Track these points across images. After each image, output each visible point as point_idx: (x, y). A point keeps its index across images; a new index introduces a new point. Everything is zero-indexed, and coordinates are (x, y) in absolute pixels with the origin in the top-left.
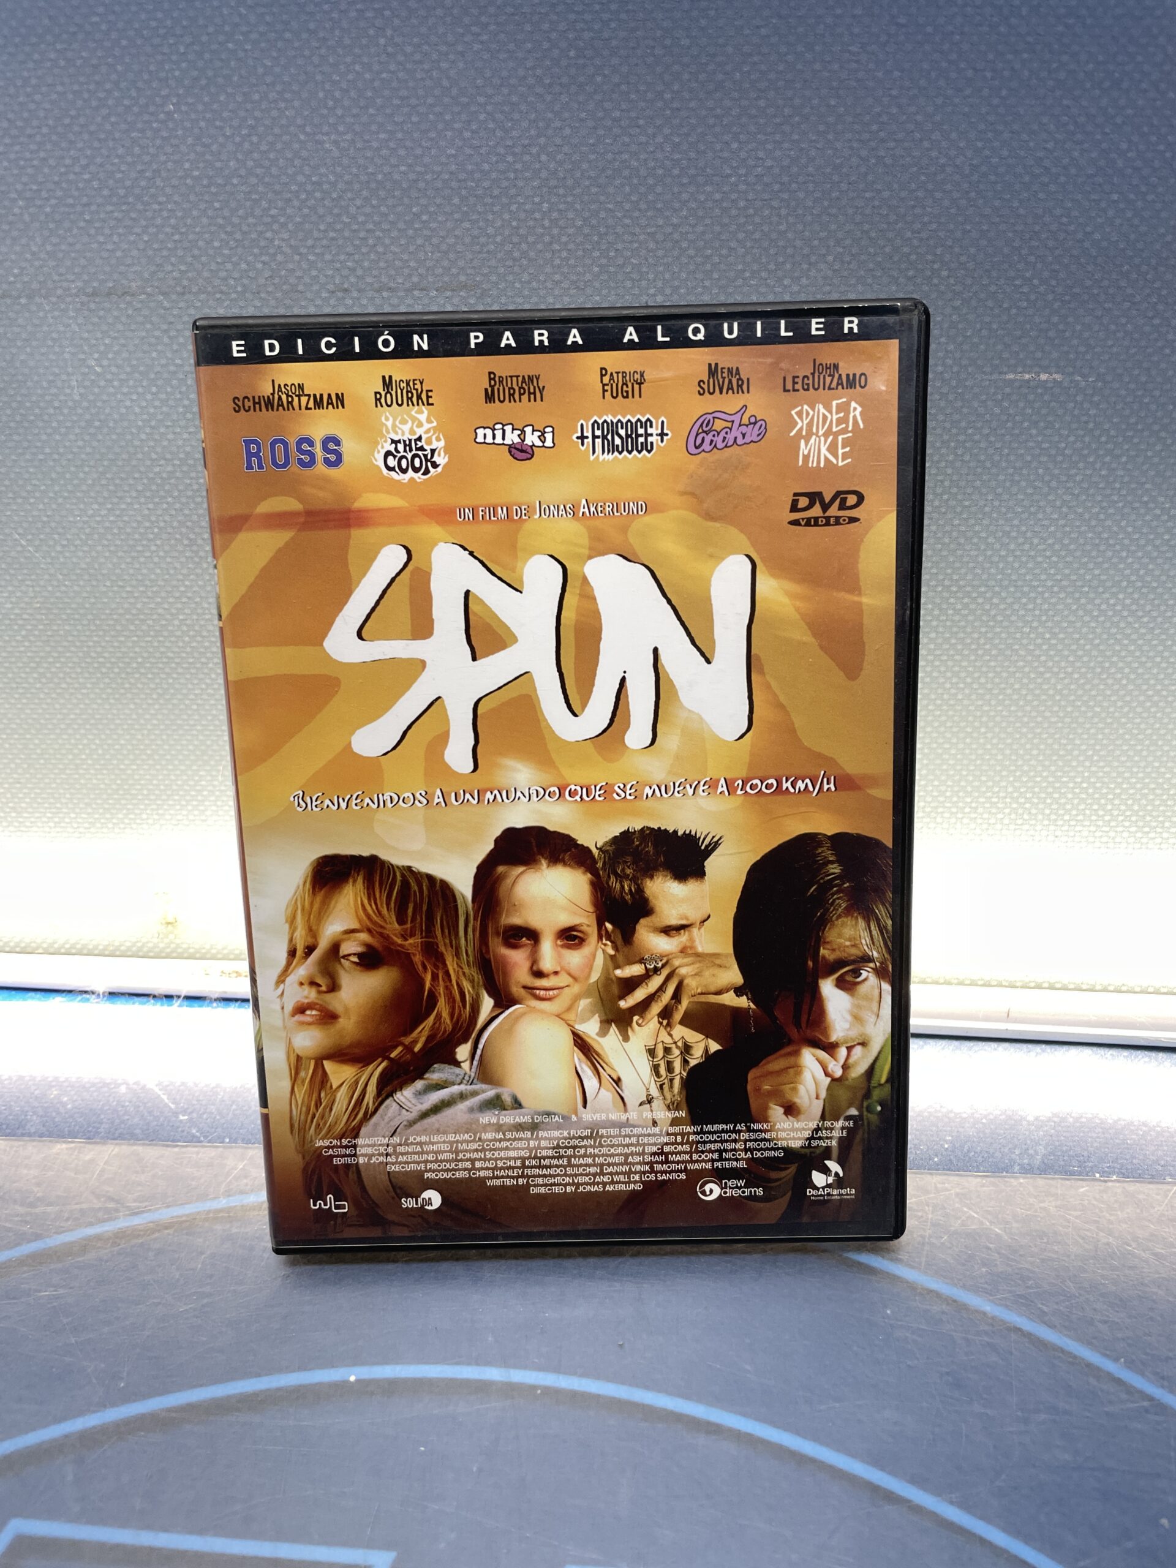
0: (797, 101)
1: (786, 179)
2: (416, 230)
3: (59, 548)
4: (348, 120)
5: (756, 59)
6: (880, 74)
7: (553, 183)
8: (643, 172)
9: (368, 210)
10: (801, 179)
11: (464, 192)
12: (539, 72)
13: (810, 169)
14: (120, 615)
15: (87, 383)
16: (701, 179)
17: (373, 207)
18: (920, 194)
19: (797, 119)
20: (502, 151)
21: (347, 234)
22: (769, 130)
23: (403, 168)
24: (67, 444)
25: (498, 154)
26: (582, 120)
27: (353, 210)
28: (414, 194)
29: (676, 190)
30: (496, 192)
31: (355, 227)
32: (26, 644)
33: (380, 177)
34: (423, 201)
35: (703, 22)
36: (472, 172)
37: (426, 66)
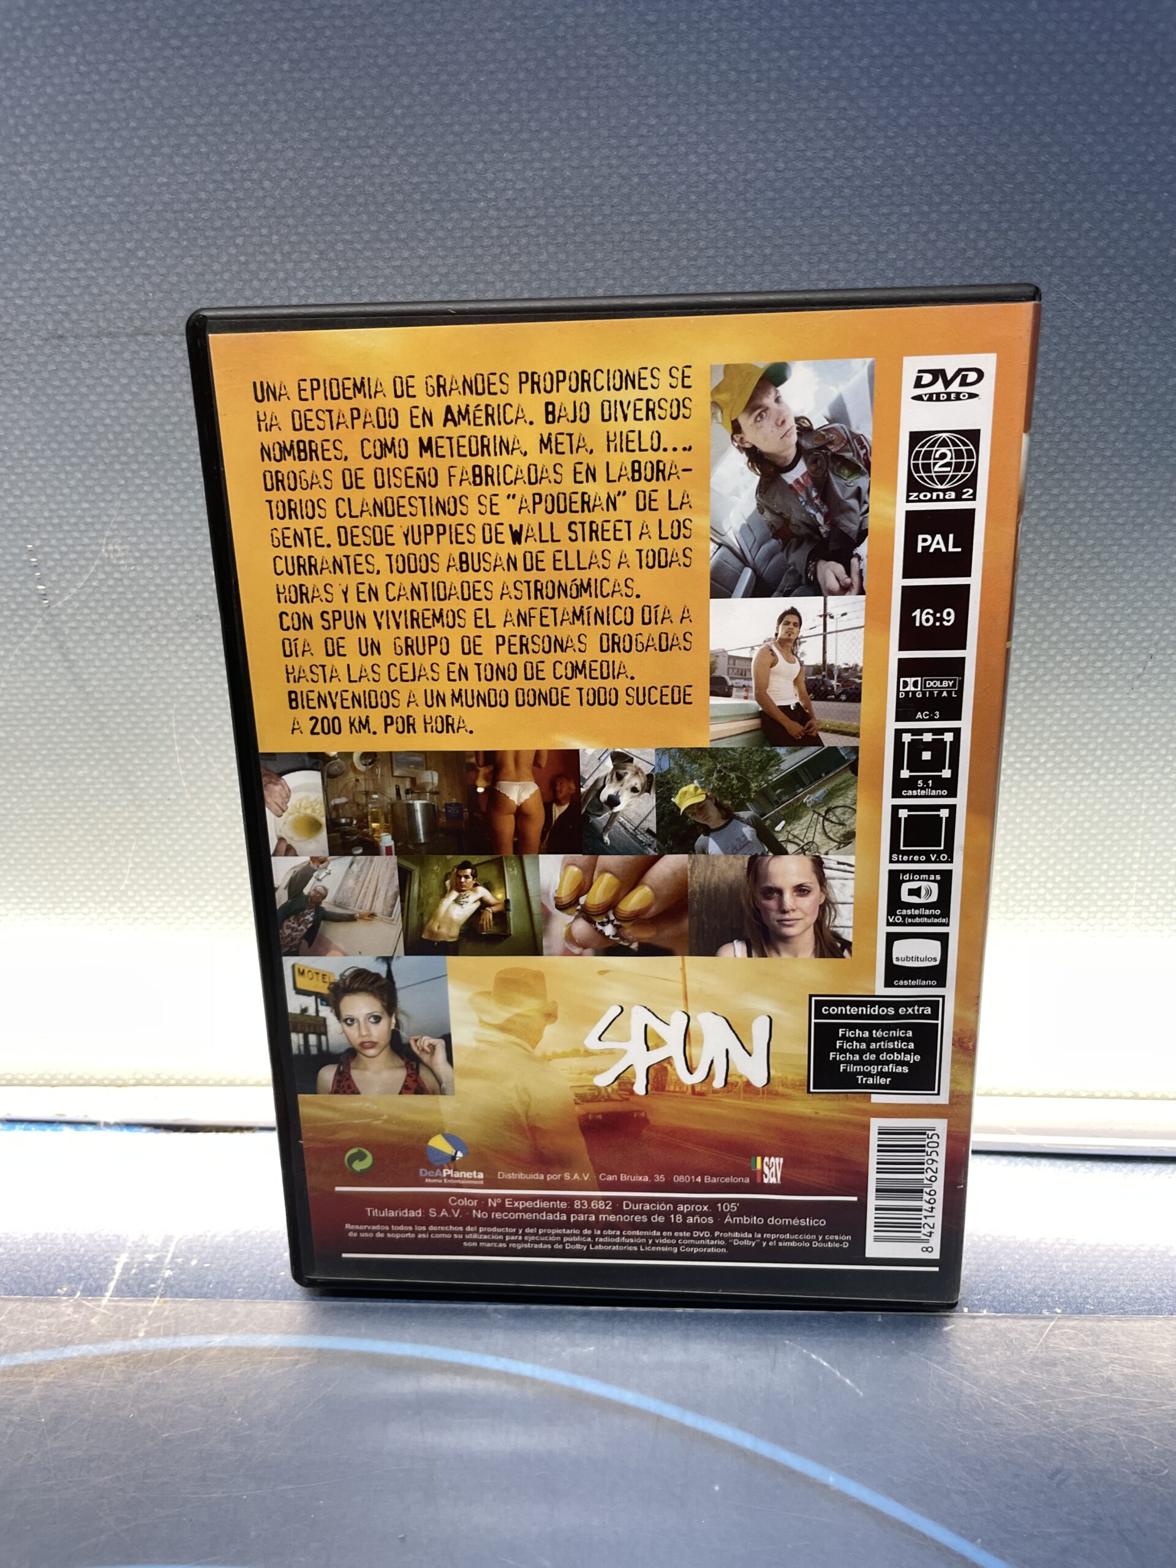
0: (545, 114)
1: (541, 203)
2: (132, 268)
4: (43, 148)
5: (492, 67)
6: (632, 80)
7: (280, 212)
8: (381, 199)
9: (76, 247)
10: (558, 202)
11: (181, 224)
12: (251, 87)
13: (567, 191)
16: (445, 205)
17: (81, 243)
18: (692, 216)
19: (546, 133)
20: (218, 177)
21: (55, 274)
22: (515, 147)
23: (110, 200)
25: (215, 181)
26: (306, 141)
27: (59, 248)
28: (126, 227)
29: (419, 217)
30: (218, 224)
31: (63, 266)
33: (85, 210)
34: (137, 236)
35: (429, 27)
36: (188, 203)
37: (124, 86)
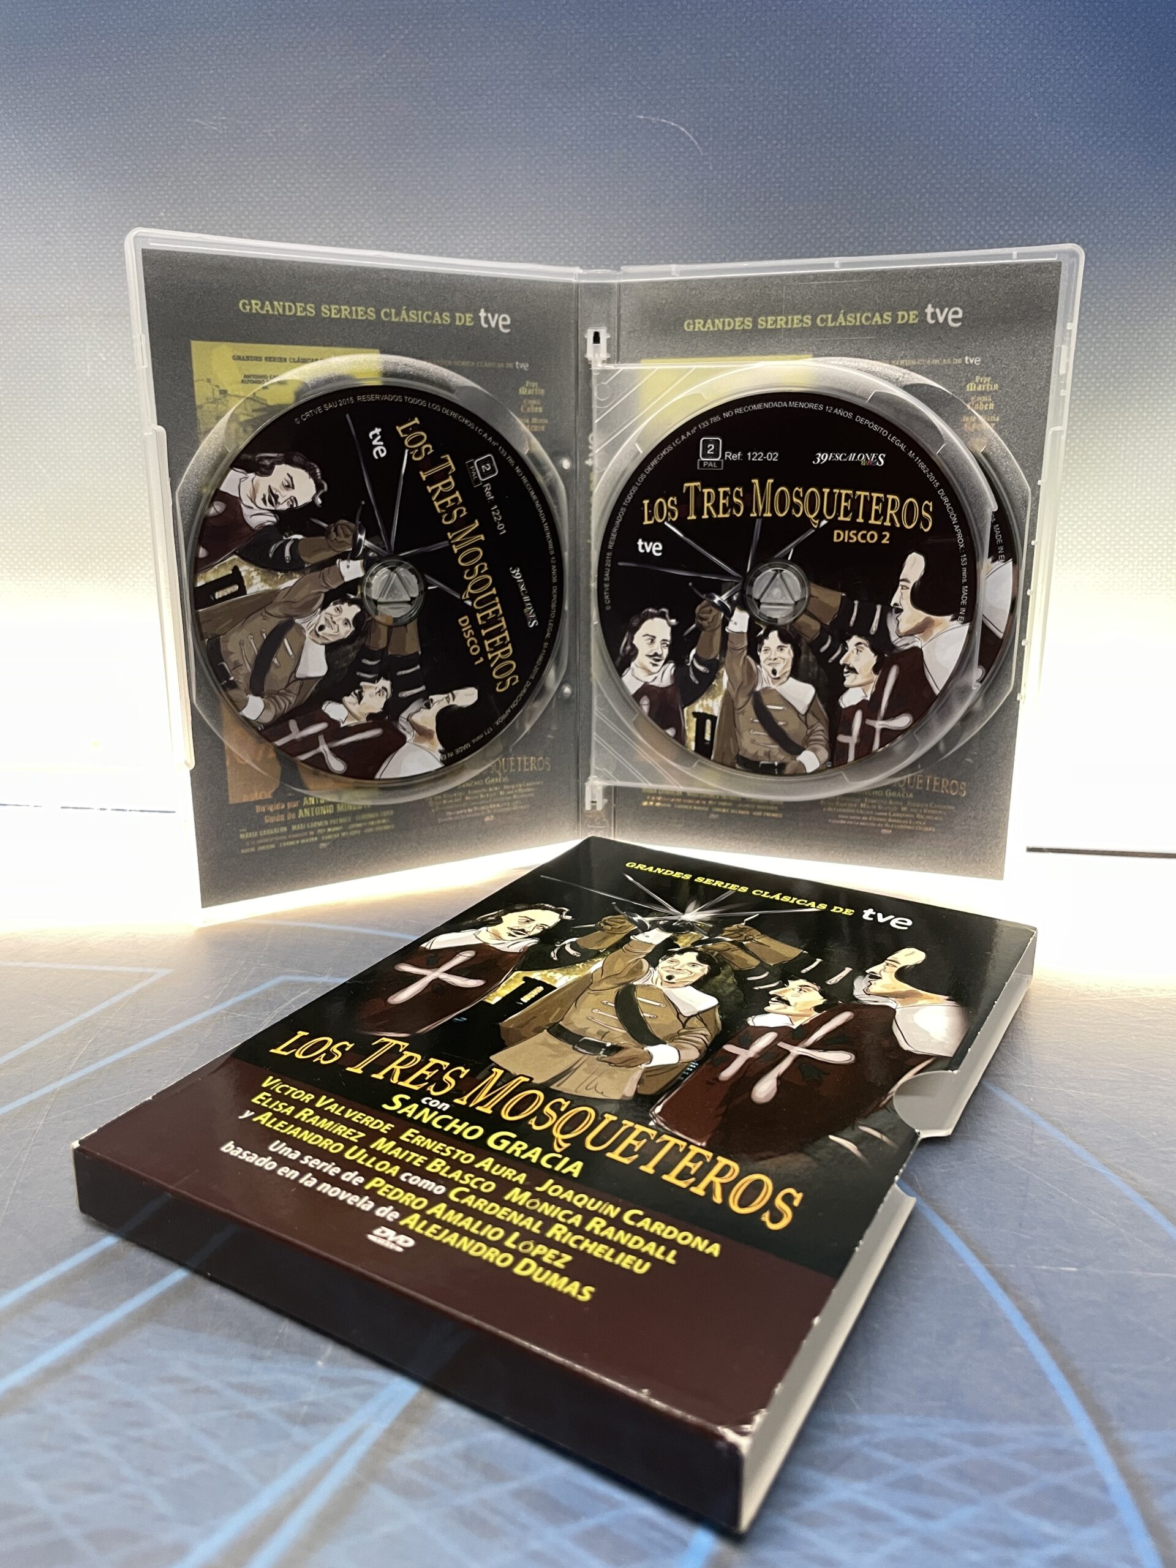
3: (61, 471)
24: (78, 404)
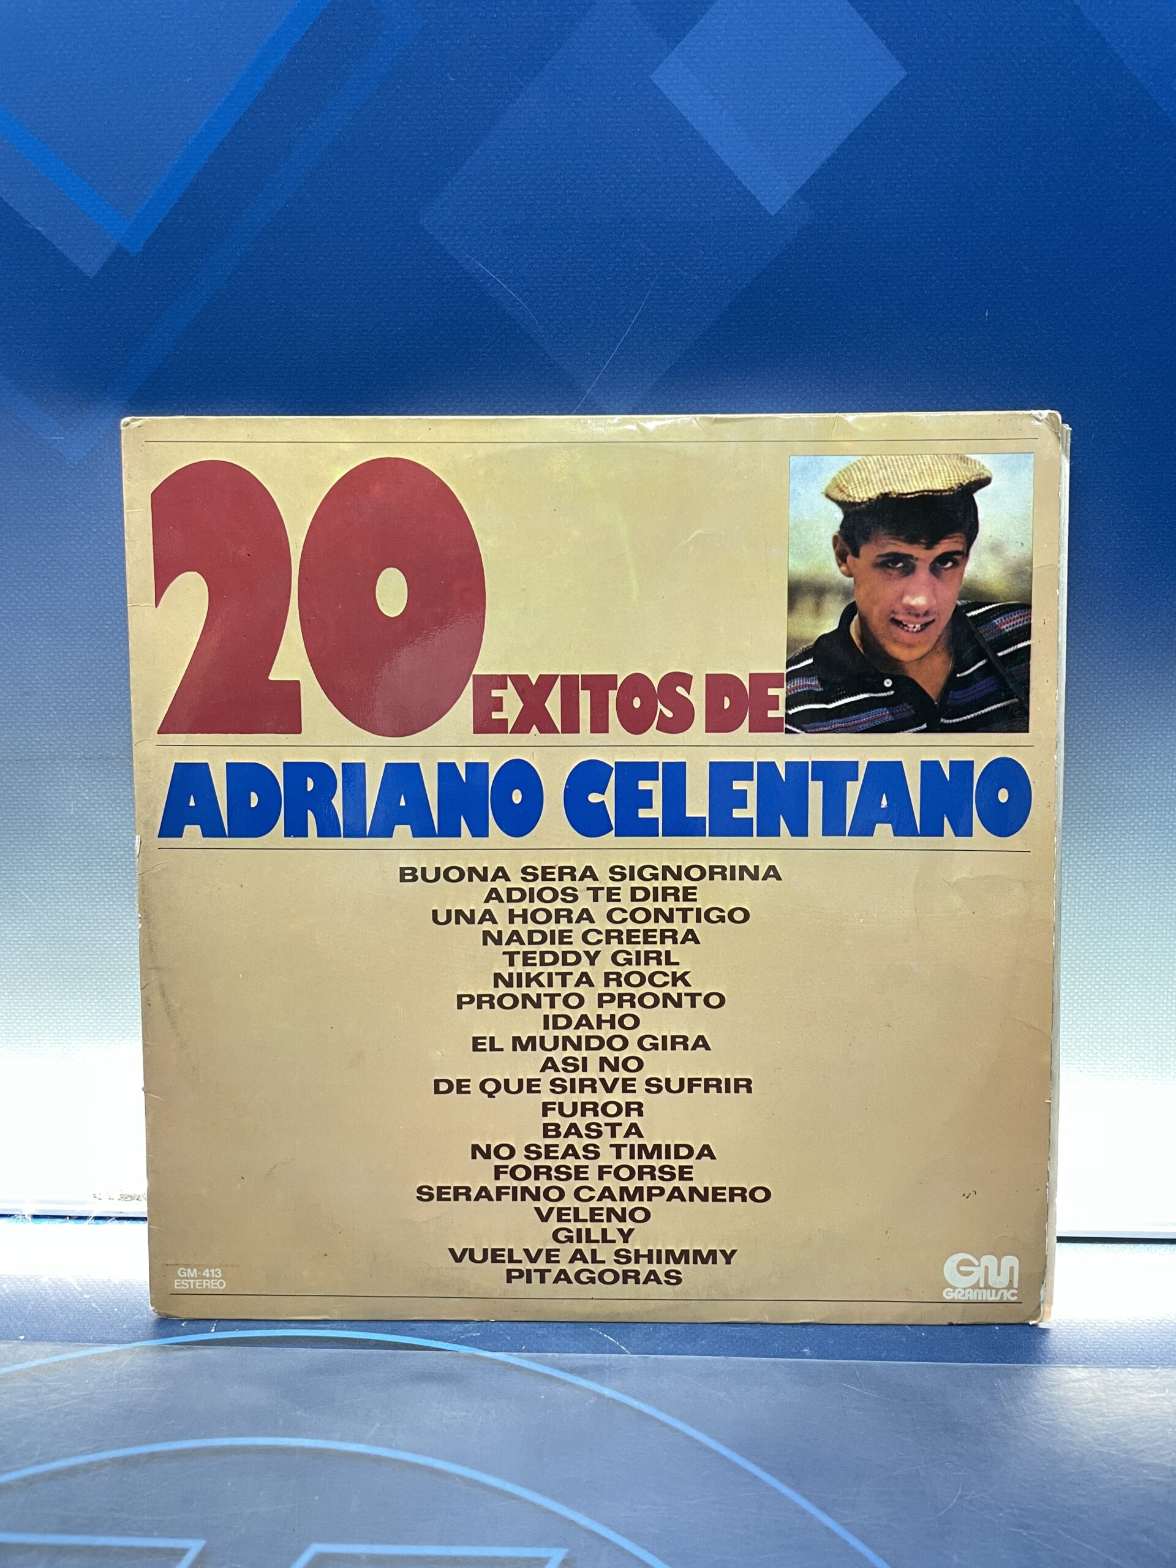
3: (48, 900)
14: (80, 941)
15: (80, 805)
24: (63, 839)
32: (18, 960)
